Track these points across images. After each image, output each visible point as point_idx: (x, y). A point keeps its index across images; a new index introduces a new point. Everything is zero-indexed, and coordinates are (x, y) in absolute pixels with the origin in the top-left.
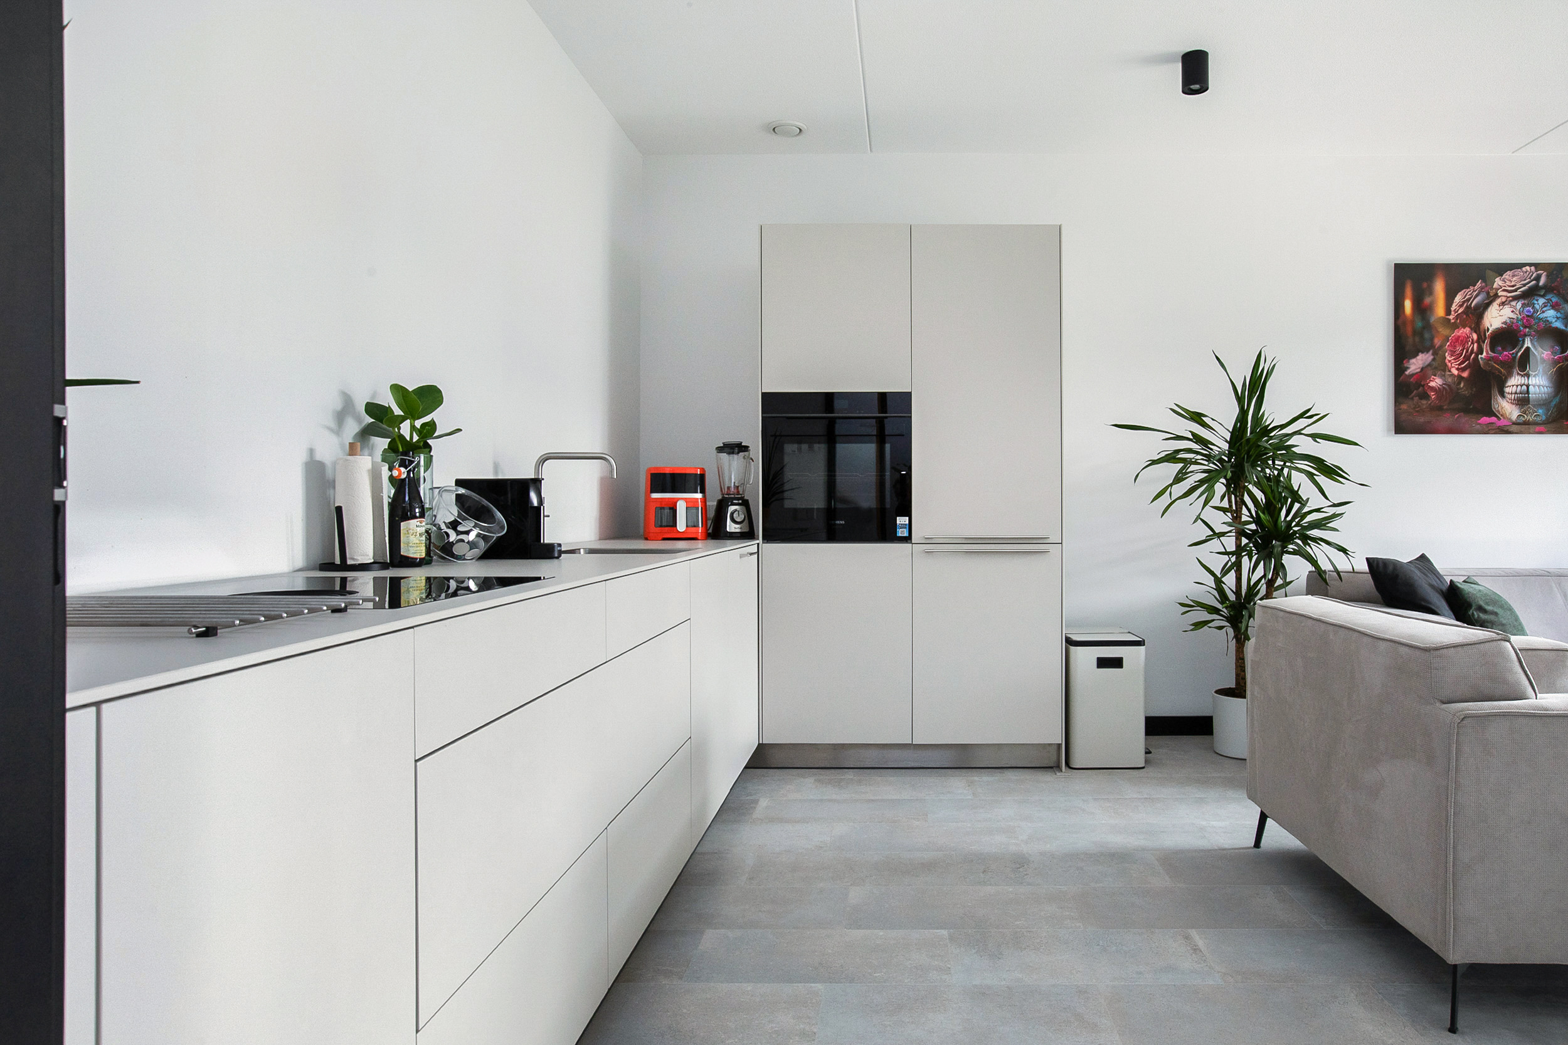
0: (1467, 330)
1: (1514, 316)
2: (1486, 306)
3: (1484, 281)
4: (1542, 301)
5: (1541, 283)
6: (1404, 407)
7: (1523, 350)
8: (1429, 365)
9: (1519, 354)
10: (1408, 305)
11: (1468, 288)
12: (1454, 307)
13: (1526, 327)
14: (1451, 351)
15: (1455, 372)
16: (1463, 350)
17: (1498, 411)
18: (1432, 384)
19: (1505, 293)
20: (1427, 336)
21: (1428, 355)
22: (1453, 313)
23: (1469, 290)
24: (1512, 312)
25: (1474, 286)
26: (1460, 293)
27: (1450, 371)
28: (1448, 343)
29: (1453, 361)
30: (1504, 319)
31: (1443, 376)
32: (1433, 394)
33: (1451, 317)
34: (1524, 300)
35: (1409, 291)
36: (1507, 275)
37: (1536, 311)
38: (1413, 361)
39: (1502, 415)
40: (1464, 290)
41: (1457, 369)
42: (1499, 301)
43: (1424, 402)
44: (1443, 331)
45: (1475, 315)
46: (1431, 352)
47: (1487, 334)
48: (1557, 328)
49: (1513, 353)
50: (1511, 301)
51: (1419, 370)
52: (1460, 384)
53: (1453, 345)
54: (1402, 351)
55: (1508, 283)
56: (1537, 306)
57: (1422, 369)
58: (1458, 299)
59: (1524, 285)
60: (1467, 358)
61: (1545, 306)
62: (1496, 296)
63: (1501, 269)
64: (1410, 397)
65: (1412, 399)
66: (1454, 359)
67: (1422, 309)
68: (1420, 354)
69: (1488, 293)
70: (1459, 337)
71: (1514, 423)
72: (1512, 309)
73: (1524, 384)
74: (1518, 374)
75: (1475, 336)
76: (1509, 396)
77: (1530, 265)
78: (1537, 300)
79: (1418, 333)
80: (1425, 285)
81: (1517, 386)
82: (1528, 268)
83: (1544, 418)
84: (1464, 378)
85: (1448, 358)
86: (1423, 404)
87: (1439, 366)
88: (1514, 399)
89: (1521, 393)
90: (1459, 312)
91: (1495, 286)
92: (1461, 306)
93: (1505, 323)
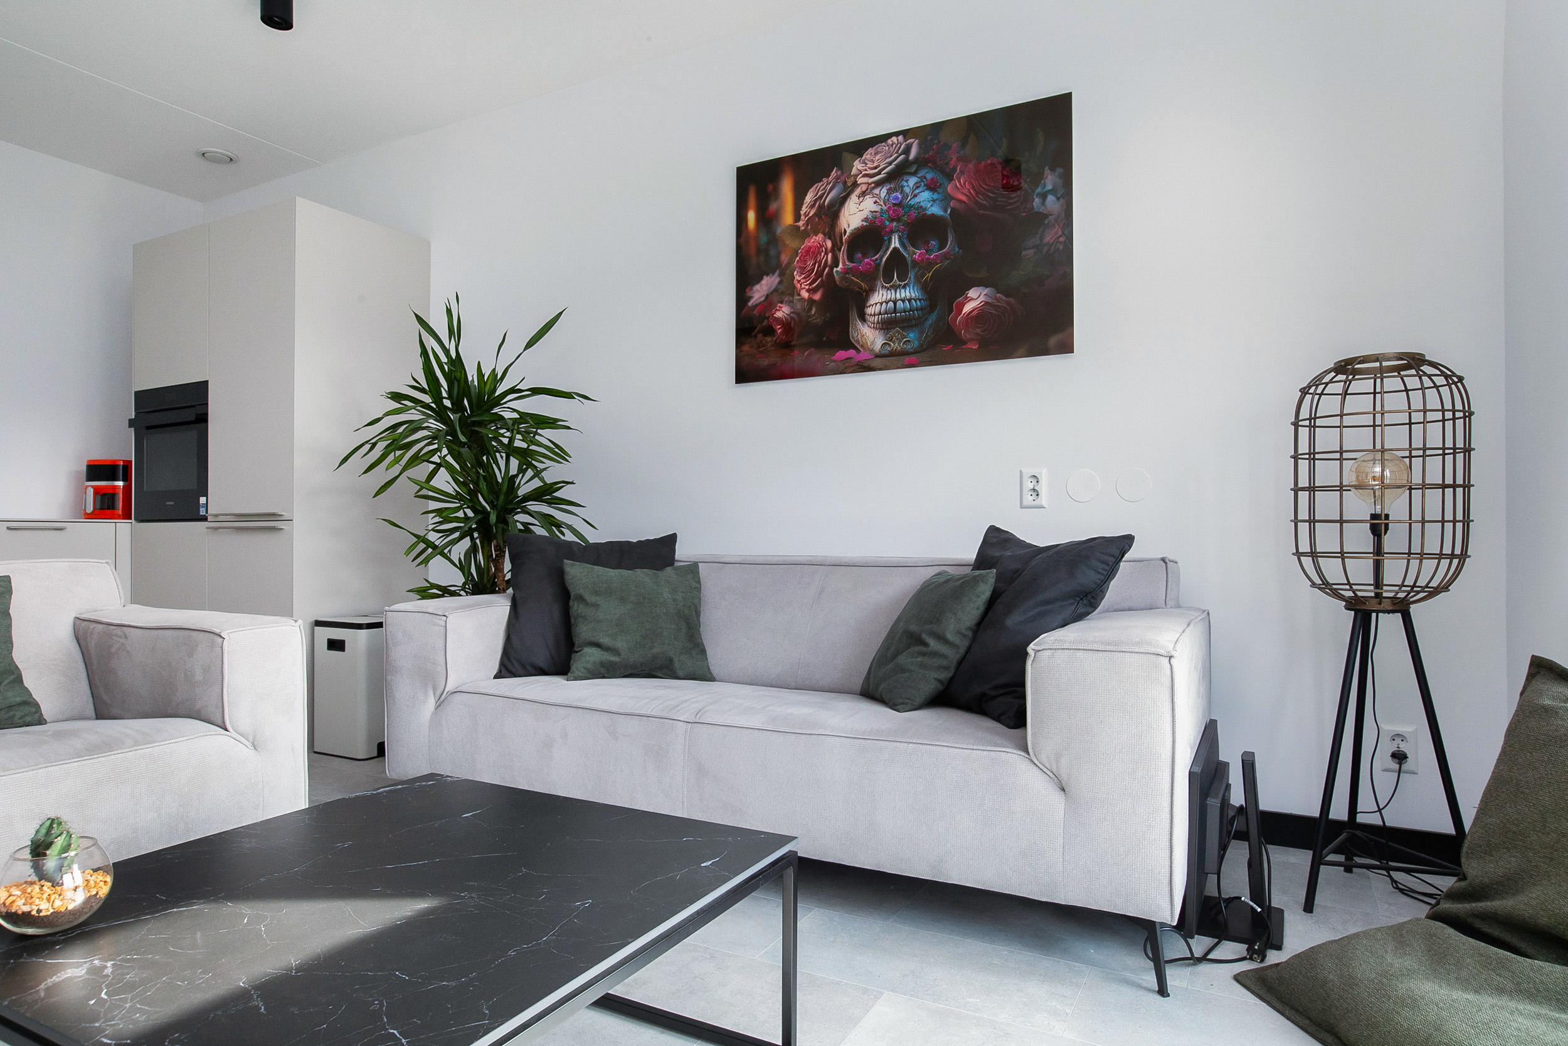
0: (820, 237)
1: (877, 208)
2: (842, 200)
3: (840, 167)
4: (912, 181)
5: (912, 156)
6: (746, 348)
7: (889, 253)
8: (776, 290)
9: (884, 260)
10: (751, 216)
11: (821, 181)
12: (804, 210)
13: (892, 220)
14: (800, 268)
15: (805, 294)
16: (814, 265)
17: (858, 341)
18: (779, 314)
19: (865, 180)
20: (772, 252)
21: (773, 278)
22: (802, 217)
23: (822, 183)
24: (875, 202)
25: (828, 177)
26: (811, 190)
27: (799, 295)
28: (798, 258)
29: (802, 281)
30: (865, 214)
31: (790, 303)
32: (779, 327)
33: (801, 223)
34: (890, 183)
35: (752, 200)
36: (868, 155)
37: (905, 196)
38: (757, 287)
39: (862, 346)
40: (816, 185)
41: (808, 291)
42: (858, 191)
43: (769, 339)
44: (792, 243)
45: (830, 214)
46: (777, 273)
47: (844, 239)
48: (933, 214)
49: (876, 260)
50: (874, 188)
51: (763, 299)
52: (812, 310)
53: (803, 260)
54: (745, 279)
55: (870, 165)
56: (907, 190)
57: (767, 297)
58: (809, 198)
59: (890, 164)
60: (819, 274)
61: (918, 187)
62: (855, 185)
63: (859, 148)
64: (753, 334)
65: (756, 336)
66: (804, 278)
67: (767, 219)
68: (765, 277)
69: (845, 183)
70: (810, 248)
71: (877, 356)
72: (874, 199)
73: (890, 300)
74: (883, 287)
75: (829, 244)
76: (871, 319)
77: (897, 134)
78: (907, 181)
79: (762, 251)
80: (770, 187)
81: (881, 304)
82: (894, 139)
83: (916, 344)
84: (815, 301)
85: (798, 278)
86: (767, 342)
87: (787, 291)
88: (878, 322)
89: (886, 313)
90: (810, 215)
91: (854, 171)
92: (812, 206)
93: (866, 219)
